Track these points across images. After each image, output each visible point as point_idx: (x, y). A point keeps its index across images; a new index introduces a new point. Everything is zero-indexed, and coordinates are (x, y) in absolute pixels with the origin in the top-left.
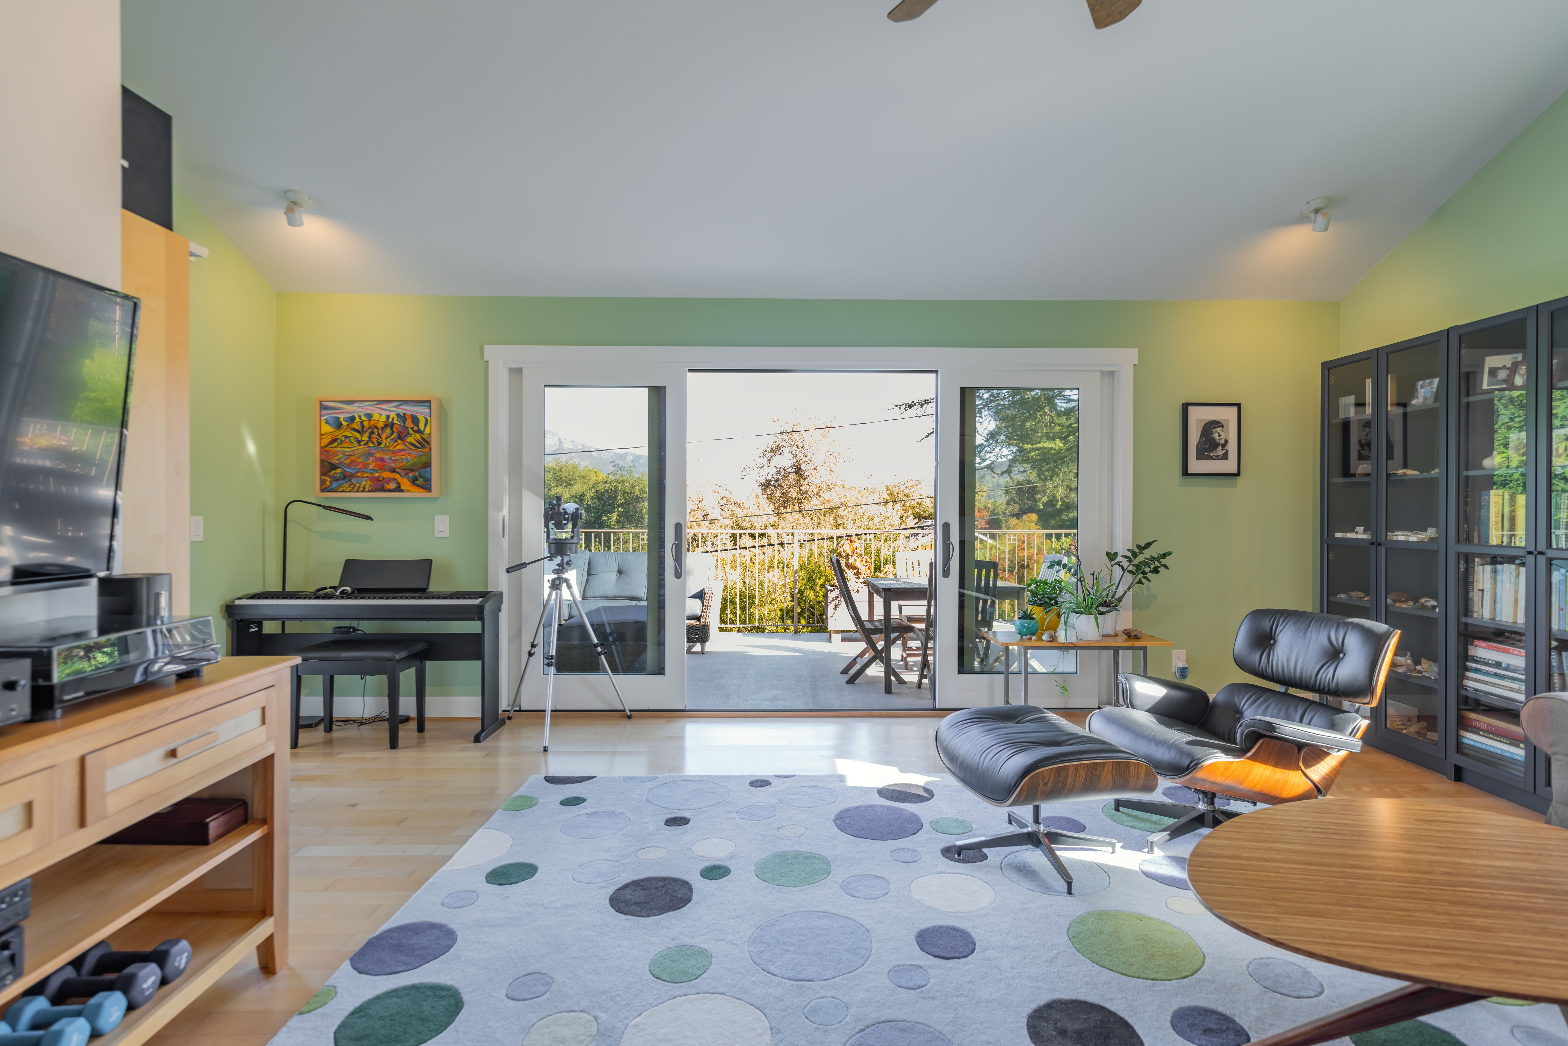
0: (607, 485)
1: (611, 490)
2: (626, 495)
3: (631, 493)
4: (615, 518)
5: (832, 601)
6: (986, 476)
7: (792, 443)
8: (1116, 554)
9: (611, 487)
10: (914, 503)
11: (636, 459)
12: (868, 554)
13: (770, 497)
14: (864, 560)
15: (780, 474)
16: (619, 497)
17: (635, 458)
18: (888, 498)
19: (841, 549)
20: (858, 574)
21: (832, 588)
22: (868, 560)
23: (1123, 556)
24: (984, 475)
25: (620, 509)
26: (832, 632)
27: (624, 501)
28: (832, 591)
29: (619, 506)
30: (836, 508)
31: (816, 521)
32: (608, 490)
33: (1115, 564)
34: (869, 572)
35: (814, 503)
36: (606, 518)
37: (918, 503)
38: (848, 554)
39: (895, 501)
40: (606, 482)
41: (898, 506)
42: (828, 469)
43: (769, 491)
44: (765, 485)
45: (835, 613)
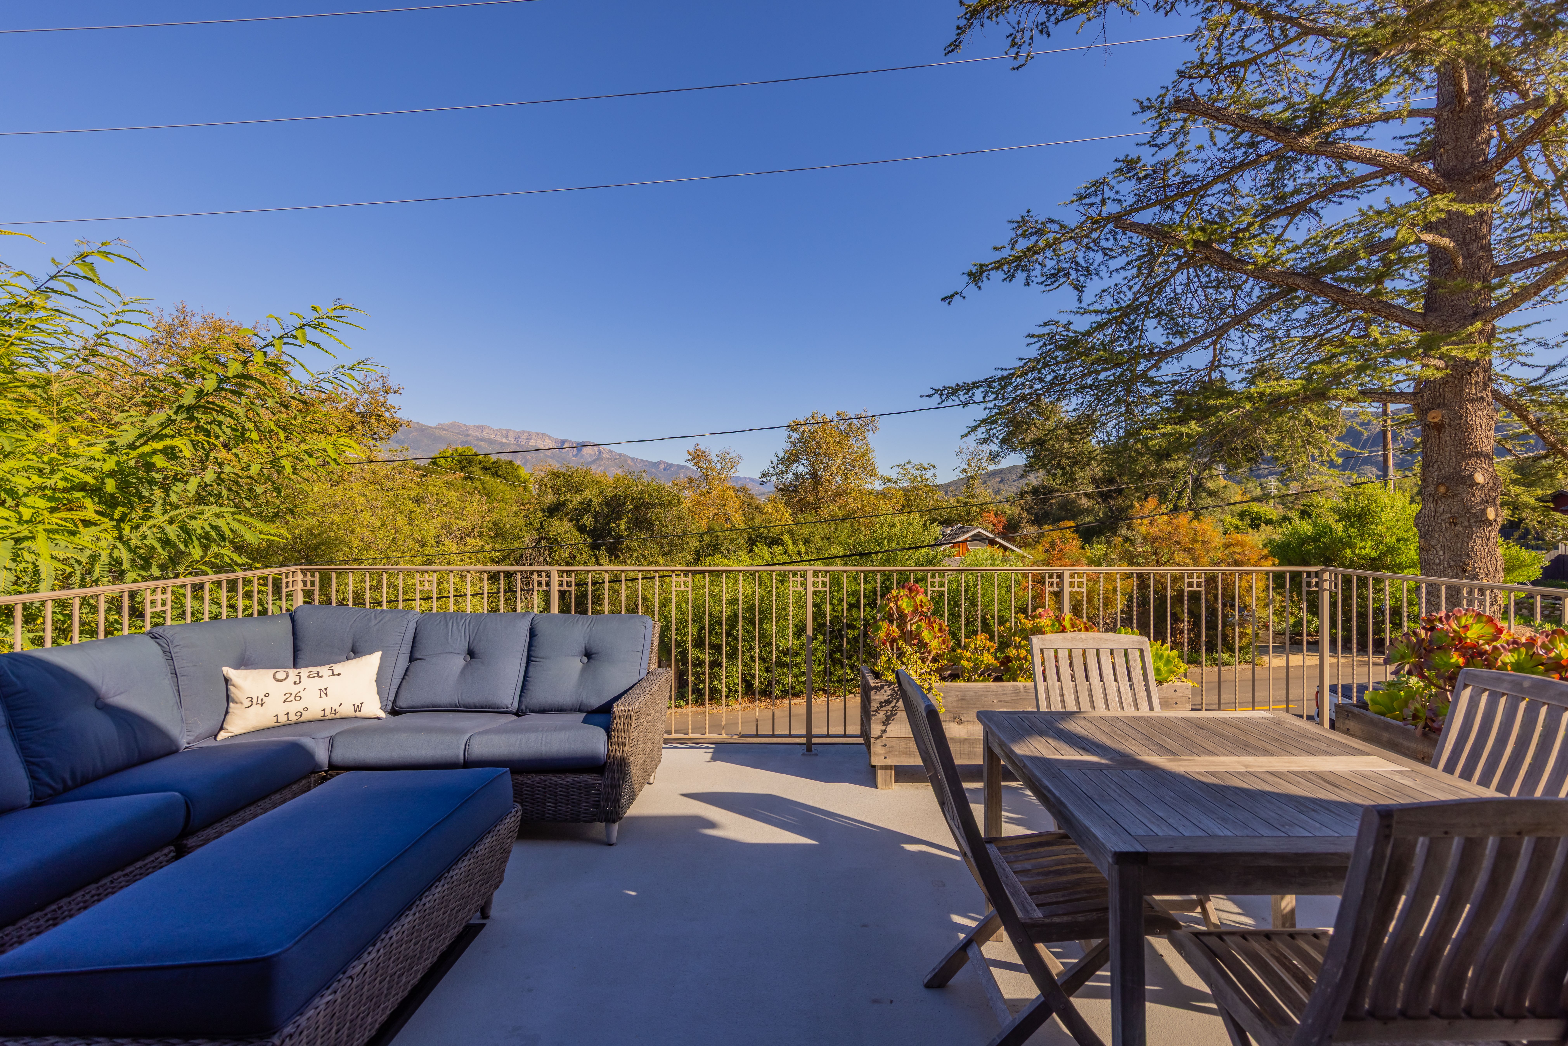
0: (616, 491)
1: (620, 495)
2: (635, 501)
3: (640, 499)
5: (879, 708)
7: (809, 451)
9: (620, 493)
13: (787, 503)
15: (798, 480)
16: (628, 503)
18: (905, 503)
19: (893, 605)
21: (878, 683)
22: (943, 626)
25: (629, 515)
26: (878, 767)
27: (632, 507)
28: (878, 689)
29: (627, 512)
32: (617, 496)
34: (943, 647)
38: (905, 615)
40: (614, 488)
42: (843, 475)
43: (787, 496)
44: (783, 490)
45: (885, 731)
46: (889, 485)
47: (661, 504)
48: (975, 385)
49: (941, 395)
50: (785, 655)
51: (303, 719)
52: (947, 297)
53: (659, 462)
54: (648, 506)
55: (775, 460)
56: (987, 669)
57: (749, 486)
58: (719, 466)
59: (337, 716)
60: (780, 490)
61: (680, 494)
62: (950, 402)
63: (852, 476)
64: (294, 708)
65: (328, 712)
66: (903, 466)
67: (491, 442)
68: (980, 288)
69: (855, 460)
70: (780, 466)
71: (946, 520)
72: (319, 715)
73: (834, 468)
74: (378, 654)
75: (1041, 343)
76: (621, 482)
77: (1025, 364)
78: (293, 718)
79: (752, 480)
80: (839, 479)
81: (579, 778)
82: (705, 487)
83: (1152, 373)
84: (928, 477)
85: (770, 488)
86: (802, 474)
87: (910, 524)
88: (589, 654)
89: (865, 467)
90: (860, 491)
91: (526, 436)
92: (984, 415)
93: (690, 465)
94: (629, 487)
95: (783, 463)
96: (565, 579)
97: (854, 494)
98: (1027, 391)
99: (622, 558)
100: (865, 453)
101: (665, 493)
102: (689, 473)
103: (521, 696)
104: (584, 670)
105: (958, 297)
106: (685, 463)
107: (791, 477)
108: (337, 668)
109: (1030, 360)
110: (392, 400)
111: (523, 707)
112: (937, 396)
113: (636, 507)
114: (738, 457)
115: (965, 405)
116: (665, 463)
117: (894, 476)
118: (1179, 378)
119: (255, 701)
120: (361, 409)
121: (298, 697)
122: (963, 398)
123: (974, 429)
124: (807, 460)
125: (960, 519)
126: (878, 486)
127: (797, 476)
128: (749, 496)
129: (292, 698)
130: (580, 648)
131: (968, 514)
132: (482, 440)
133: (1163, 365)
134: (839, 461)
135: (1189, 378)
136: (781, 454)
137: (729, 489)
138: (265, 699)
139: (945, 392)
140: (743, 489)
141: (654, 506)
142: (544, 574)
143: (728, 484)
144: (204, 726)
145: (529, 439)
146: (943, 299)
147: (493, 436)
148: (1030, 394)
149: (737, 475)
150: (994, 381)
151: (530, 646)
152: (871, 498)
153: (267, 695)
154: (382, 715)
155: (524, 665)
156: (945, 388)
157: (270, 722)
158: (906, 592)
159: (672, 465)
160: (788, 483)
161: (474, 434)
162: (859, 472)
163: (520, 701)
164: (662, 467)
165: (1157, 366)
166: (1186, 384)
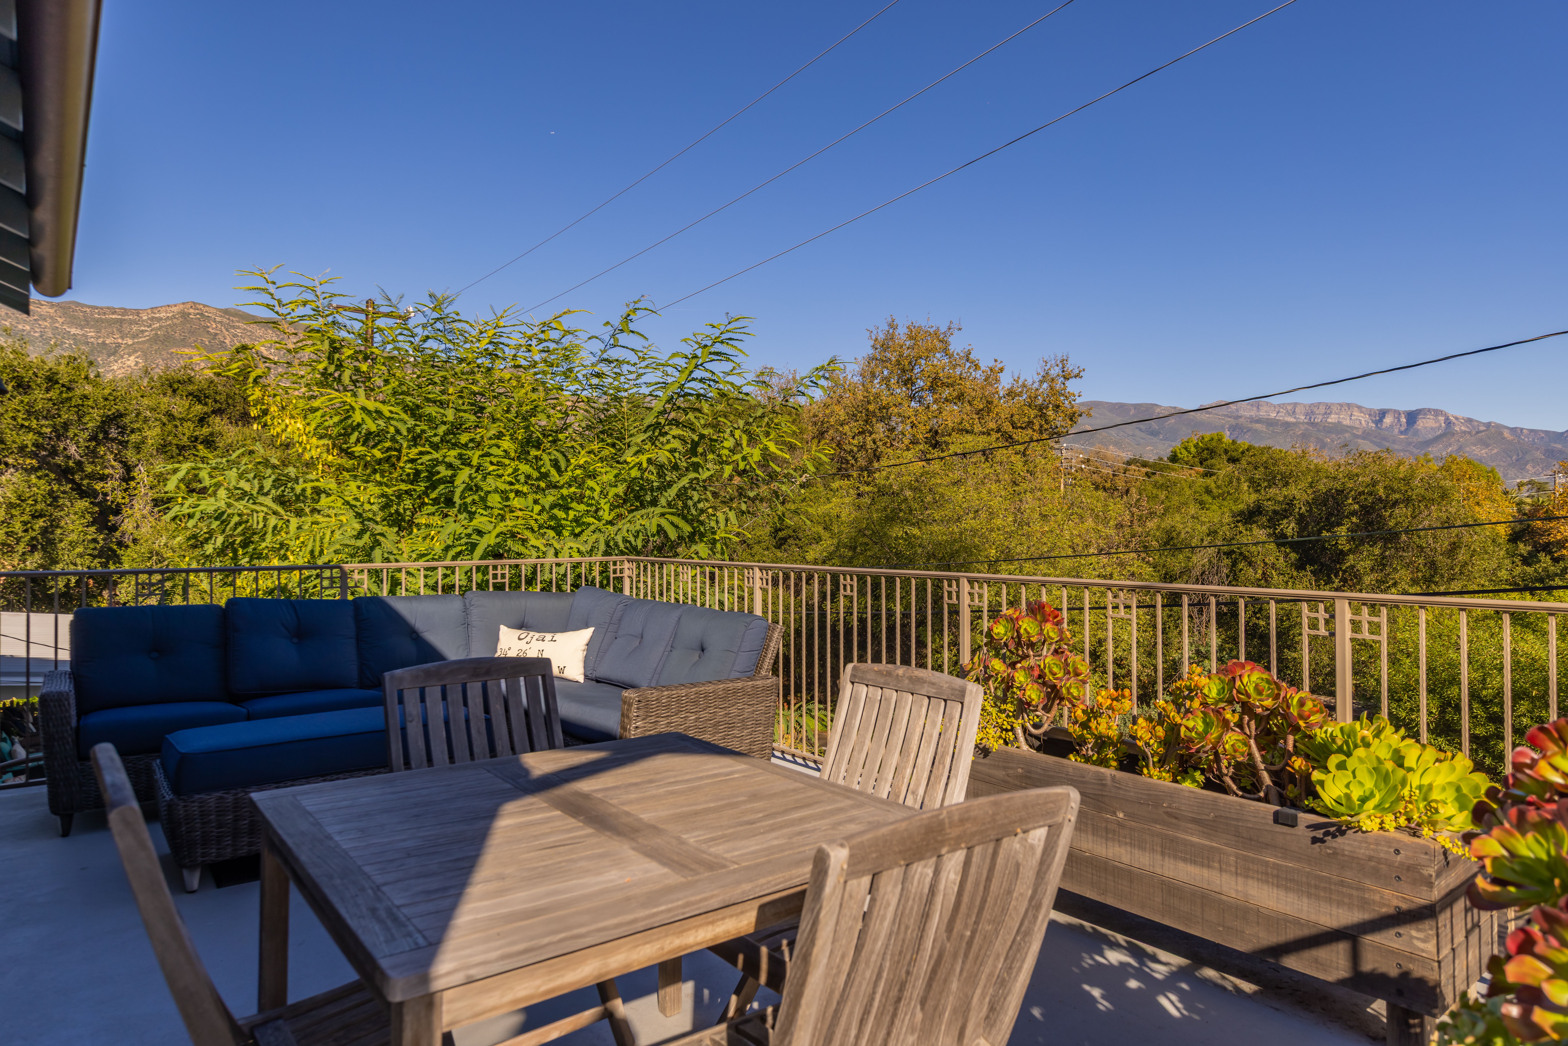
88: (703, 649)
91: (1322, 410)
99: (1337, 582)
104: (695, 664)
110: (1072, 386)
120: (1040, 401)
132: (1259, 421)
141: (1395, 503)
145: (1327, 414)
147: (1273, 415)
161: (1247, 414)
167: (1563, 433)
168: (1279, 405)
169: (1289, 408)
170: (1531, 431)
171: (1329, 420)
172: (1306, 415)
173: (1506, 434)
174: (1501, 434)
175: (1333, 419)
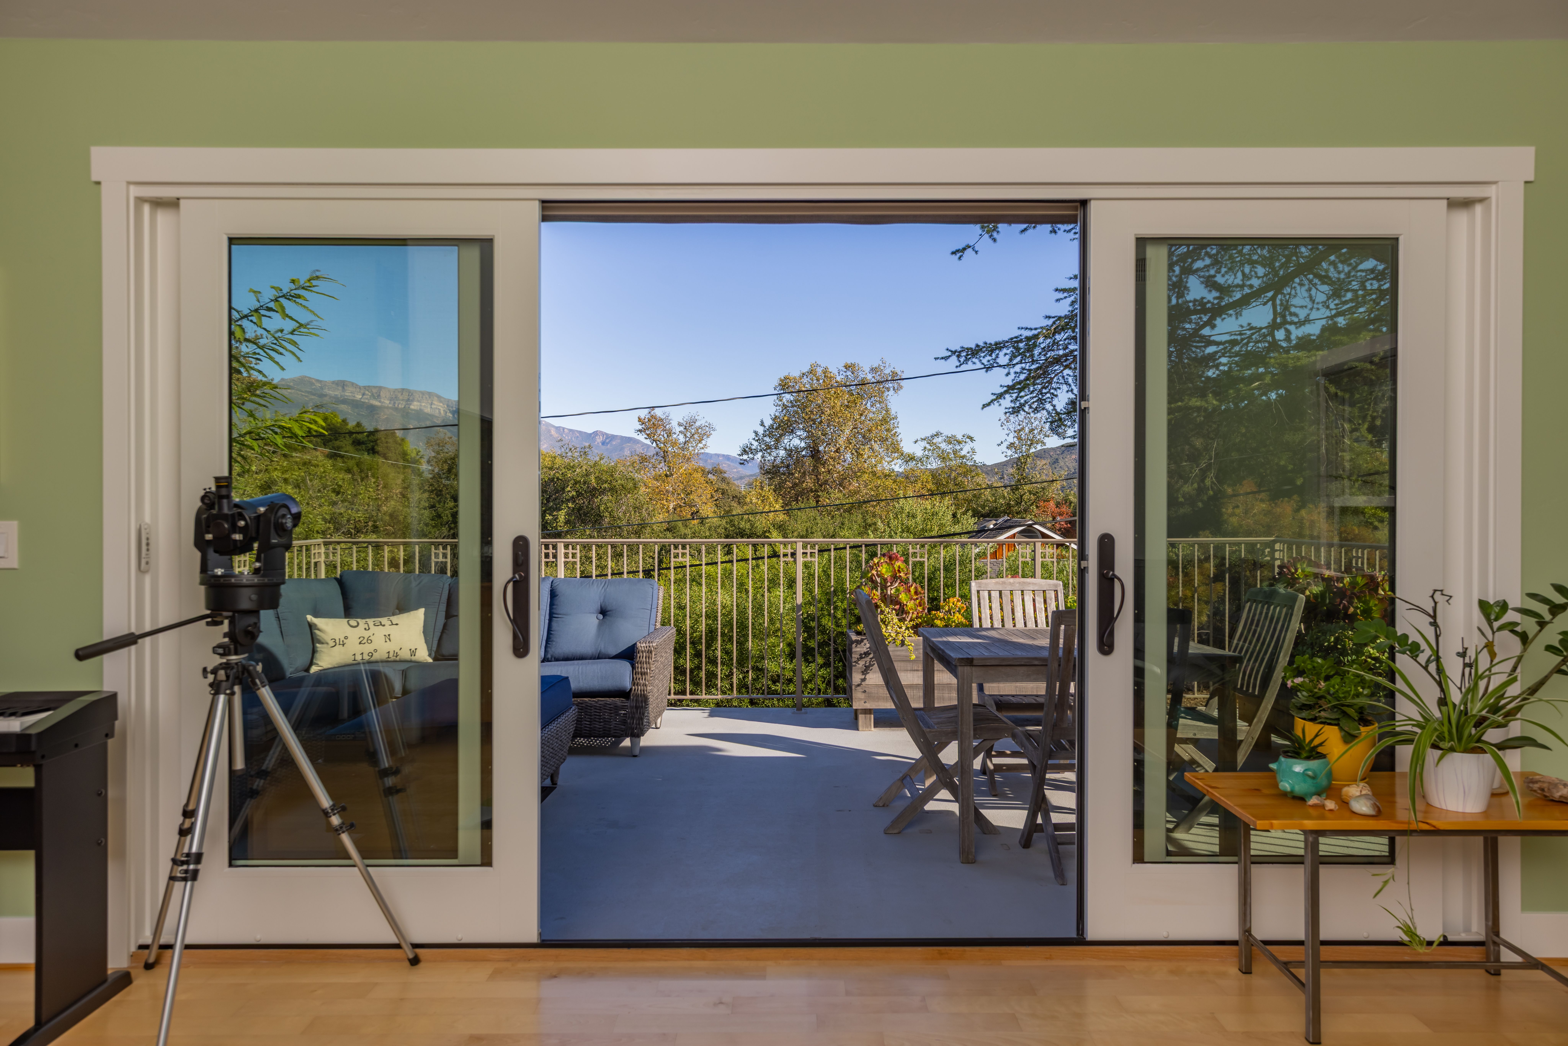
0: (552, 473)
1: (558, 478)
2: (578, 485)
3: (585, 483)
4: (563, 517)
5: (859, 659)
6: (1060, 461)
7: (807, 417)
8: (1504, 606)
9: (557, 475)
10: (969, 495)
11: (607, 441)
12: (918, 579)
13: (777, 489)
14: (912, 589)
15: (792, 458)
16: (569, 489)
17: (606, 439)
18: (933, 487)
19: (874, 572)
20: (902, 612)
21: (859, 638)
22: (920, 589)
23: (1517, 610)
24: (1057, 459)
25: (570, 505)
26: (859, 712)
27: (574, 493)
28: (858, 642)
29: (568, 500)
30: (865, 502)
31: (838, 520)
32: (554, 478)
33: (1500, 629)
34: (920, 609)
35: (837, 496)
36: (550, 518)
37: (974, 496)
38: (885, 580)
39: (944, 493)
40: (551, 469)
41: (947, 501)
42: (854, 451)
43: (777, 481)
44: (771, 471)
45: (864, 680)
46: (912, 464)
47: (613, 490)
48: (999, 346)
49: (959, 356)
50: (774, 682)
51: (373, 659)
52: (958, 251)
53: (596, 433)
54: (593, 492)
55: (761, 430)
56: (957, 626)
57: (724, 466)
58: (682, 439)
59: (398, 659)
60: (767, 472)
61: (637, 476)
62: (970, 366)
63: (866, 453)
64: (367, 648)
65: (391, 655)
66: (930, 440)
67: (355, 404)
68: (995, 240)
69: (870, 431)
70: (767, 439)
71: (991, 511)
72: (384, 656)
73: (841, 441)
74: (422, 611)
75: (1072, 298)
76: (558, 461)
77: (1054, 323)
78: (366, 657)
79: (727, 458)
80: (848, 456)
81: (609, 700)
82: (662, 468)
83: (1206, 331)
84: (963, 453)
85: (753, 469)
86: (797, 450)
87: (935, 514)
88: (604, 612)
89: (883, 440)
90: (874, 473)
91: (405, 396)
92: (1009, 381)
93: (642, 438)
94: (571, 468)
95: (770, 435)
96: (570, 551)
97: (866, 477)
98: (1061, 352)
100: (884, 421)
101: (617, 476)
102: (639, 450)
103: (546, 647)
104: (601, 624)
105: (970, 250)
106: (635, 436)
107: (782, 453)
108: (395, 619)
109: (1060, 318)
111: (549, 656)
112: (954, 358)
113: (579, 494)
114: (710, 426)
115: (988, 368)
116: (603, 434)
117: (919, 453)
118: (1239, 338)
119: (337, 641)
121: (369, 640)
122: (985, 361)
123: (1000, 396)
124: (804, 429)
125: (1008, 510)
126: (898, 467)
127: (790, 452)
128: (724, 480)
129: (365, 641)
130: (597, 606)
131: (1018, 503)
132: (345, 401)
133: (1218, 321)
134: (847, 432)
135: (1250, 337)
136: (768, 422)
137: (696, 470)
138: (345, 641)
139: (964, 354)
140: (716, 471)
142: (551, 546)
143: (694, 464)
144: (301, 660)
145: (409, 401)
146: (953, 253)
147: (359, 397)
148: (1066, 355)
149: (707, 451)
150: (1021, 341)
151: (552, 605)
152: (889, 483)
153: (346, 638)
154: (430, 660)
155: (547, 621)
156: (963, 349)
157: (349, 659)
158: (886, 559)
159: (613, 437)
160: (778, 461)
162: (876, 447)
163: (546, 651)
164: (599, 439)
165: (1211, 324)
166: (1247, 344)
167: (591, 434)
168: (365, 387)
169: (374, 391)
170: (571, 430)
171: (412, 407)
172: (391, 399)
173: (553, 432)
174: (549, 431)
175: (415, 406)
